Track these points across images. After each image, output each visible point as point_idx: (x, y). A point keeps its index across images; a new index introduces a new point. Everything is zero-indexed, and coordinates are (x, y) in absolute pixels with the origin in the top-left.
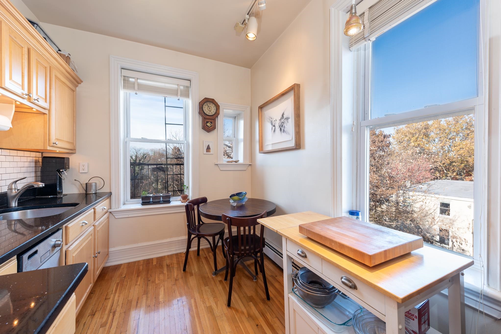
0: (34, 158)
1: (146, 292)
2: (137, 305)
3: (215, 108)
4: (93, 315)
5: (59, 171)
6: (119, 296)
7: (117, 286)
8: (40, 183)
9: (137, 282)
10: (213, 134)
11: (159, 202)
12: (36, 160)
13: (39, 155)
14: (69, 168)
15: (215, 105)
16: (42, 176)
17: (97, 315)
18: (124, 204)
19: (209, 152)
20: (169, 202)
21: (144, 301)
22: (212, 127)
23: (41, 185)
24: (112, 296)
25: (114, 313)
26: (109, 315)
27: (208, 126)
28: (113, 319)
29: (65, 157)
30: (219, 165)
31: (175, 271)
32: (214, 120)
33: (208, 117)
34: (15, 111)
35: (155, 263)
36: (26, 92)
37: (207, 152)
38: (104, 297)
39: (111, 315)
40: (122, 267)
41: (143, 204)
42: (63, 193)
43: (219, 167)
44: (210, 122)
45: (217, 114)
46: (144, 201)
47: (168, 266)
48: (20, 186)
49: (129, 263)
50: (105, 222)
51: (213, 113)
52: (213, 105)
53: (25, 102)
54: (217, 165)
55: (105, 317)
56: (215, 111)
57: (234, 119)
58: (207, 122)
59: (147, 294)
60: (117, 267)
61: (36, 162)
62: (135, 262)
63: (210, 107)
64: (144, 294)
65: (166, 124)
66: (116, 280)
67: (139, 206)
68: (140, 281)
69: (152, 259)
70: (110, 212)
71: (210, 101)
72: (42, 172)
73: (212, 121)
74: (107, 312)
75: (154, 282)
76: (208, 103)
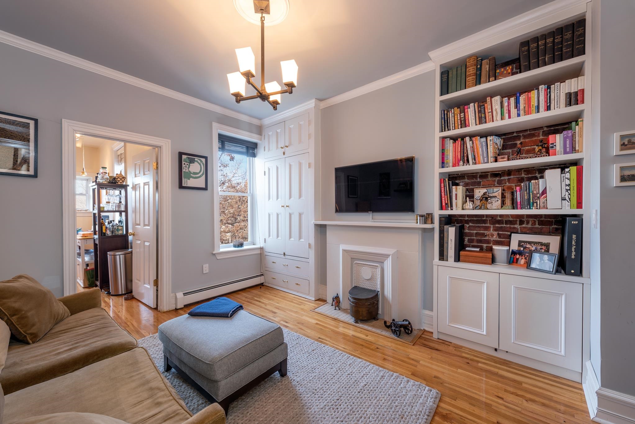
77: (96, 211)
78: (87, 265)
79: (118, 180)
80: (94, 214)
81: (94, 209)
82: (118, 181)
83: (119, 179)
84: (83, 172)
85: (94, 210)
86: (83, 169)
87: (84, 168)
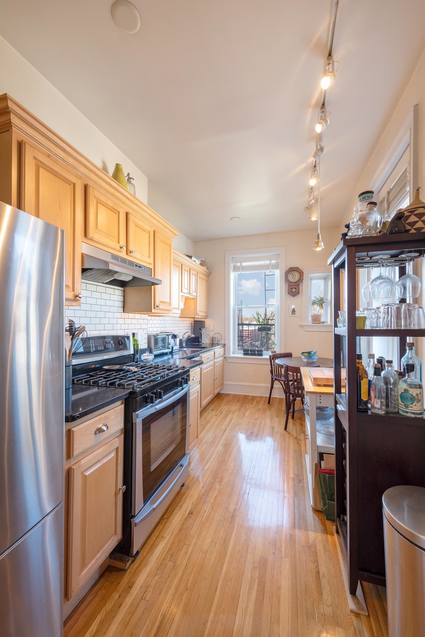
0: (191, 322)
1: (239, 410)
2: (233, 413)
3: (299, 275)
4: (212, 410)
5: (200, 329)
6: (225, 407)
7: (226, 403)
8: (193, 335)
9: (236, 404)
10: (297, 299)
11: (255, 354)
12: (191, 323)
13: (193, 319)
14: (205, 327)
15: (299, 272)
16: (194, 332)
17: (214, 411)
18: (233, 353)
19: (294, 314)
20: (261, 355)
21: (237, 413)
22: (296, 292)
23: (193, 336)
24: (223, 406)
25: (222, 413)
26: (219, 413)
27: (292, 292)
28: (220, 415)
29: (203, 320)
30: (303, 326)
31: (261, 405)
32: (298, 285)
33: (292, 284)
34: (185, 299)
35: (250, 398)
36: (188, 291)
37: (292, 314)
38: (218, 406)
39: (220, 413)
40: (231, 395)
41: (245, 354)
42: (202, 342)
43: (304, 328)
44: (295, 288)
45: (301, 280)
46: (244, 352)
47: (257, 402)
48: (186, 336)
49: (235, 395)
50: (221, 362)
51: (297, 280)
52: (297, 273)
53: (188, 295)
54: (302, 326)
55: (218, 413)
56: (299, 278)
57: (325, 280)
58: (292, 288)
59: (240, 411)
60: (227, 395)
61: (192, 324)
62: (238, 395)
63: (294, 275)
64: (238, 410)
65: (265, 290)
66: (226, 399)
67: (242, 356)
68: (238, 404)
69: (249, 396)
70: (225, 357)
71: (295, 269)
72: (194, 329)
73: (296, 287)
74: (218, 411)
75: (245, 407)
76: (293, 272)
77: (343, 330)
78: (321, 456)
79: (409, 221)
80: (338, 339)
81: (339, 325)
82: (408, 224)
83: (413, 219)
84: (317, 243)
85: (336, 326)
86: (318, 236)
87: (319, 233)
